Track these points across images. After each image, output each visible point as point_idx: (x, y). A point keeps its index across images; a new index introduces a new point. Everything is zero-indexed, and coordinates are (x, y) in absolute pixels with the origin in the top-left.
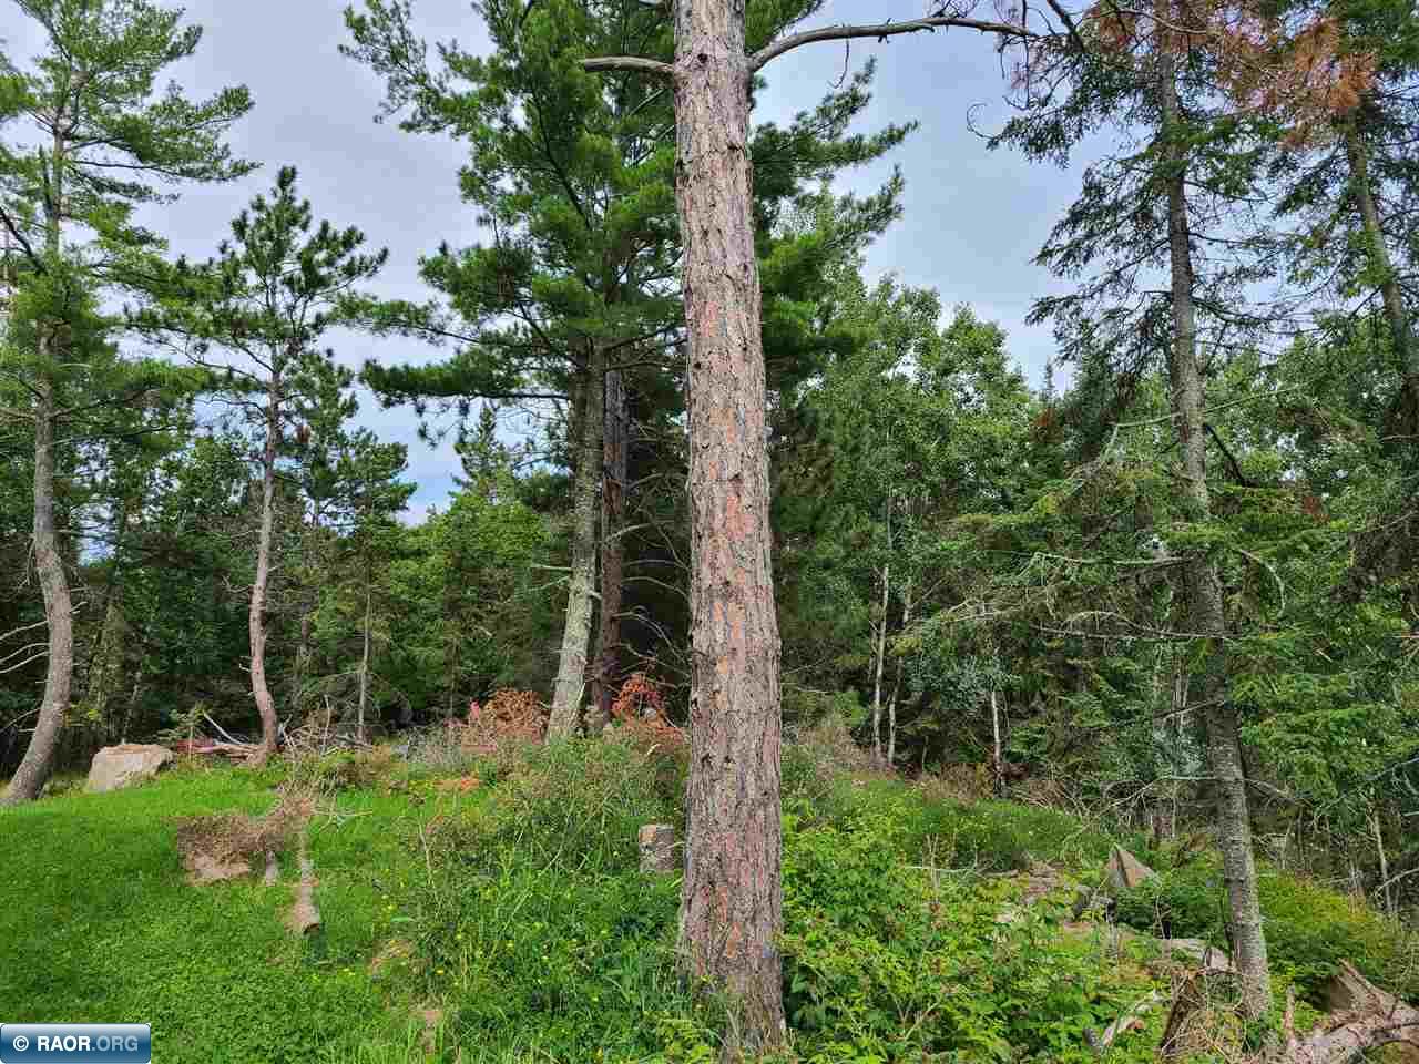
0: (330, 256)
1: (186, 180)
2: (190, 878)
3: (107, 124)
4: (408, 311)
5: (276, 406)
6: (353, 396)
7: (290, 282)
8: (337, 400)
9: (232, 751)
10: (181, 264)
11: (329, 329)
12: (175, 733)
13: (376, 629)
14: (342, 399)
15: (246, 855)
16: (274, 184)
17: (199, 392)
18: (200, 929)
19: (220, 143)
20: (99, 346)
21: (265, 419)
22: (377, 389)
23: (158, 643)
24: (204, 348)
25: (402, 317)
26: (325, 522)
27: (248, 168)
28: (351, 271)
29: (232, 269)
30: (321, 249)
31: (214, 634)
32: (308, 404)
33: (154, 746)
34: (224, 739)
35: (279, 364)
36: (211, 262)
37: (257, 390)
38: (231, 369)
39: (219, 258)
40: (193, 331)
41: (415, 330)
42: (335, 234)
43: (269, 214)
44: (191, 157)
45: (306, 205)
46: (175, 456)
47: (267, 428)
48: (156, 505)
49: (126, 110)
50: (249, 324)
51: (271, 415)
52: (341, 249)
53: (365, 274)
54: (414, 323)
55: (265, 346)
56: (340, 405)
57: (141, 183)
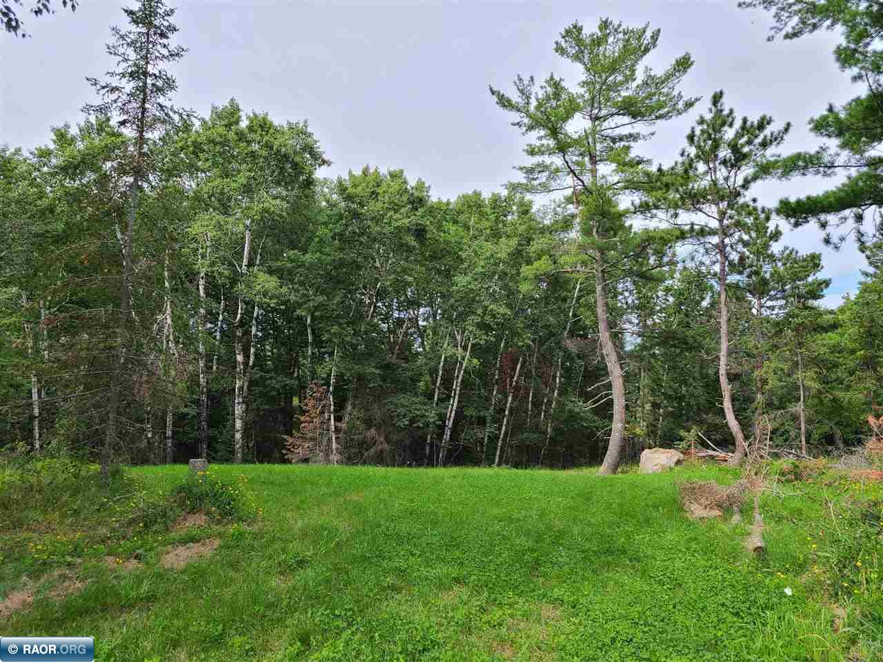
0: (749, 138)
1: (659, 122)
2: (688, 515)
3: (615, 104)
4: (805, 157)
5: (723, 242)
6: (777, 226)
7: (724, 162)
8: (766, 232)
9: (717, 456)
10: (660, 170)
11: (753, 185)
12: (683, 444)
13: (807, 379)
14: (769, 231)
15: (719, 506)
16: (710, 105)
17: (676, 242)
18: (691, 540)
19: (675, 93)
20: (622, 227)
21: (717, 251)
22: (788, 216)
23: (670, 392)
24: (676, 215)
25: (801, 163)
26: (766, 312)
27: (694, 102)
28: (764, 145)
29: (689, 166)
30: (743, 136)
31: (702, 386)
32: (746, 237)
33: (672, 451)
34: (714, 450)
35: (722, 214)
36: (676, 164)
37: (709, 234)
38: (692, 224)
39: (680, 160)
40: (669, 207)
41: (811, 170)
42: (752, 123)
43: (708, 125)
44: (662, 107)
45: (731, 111)
46: (669, 282)
47: (718, 256)
48: (661, 313)
49: (624, 94)
50: (701, 195)
51: (721, 248)
52: (757, 132)
53: (775, 143)
54: (810, 165)
55: (713, 206)
56: (768, 235)
57: (634, 131)
